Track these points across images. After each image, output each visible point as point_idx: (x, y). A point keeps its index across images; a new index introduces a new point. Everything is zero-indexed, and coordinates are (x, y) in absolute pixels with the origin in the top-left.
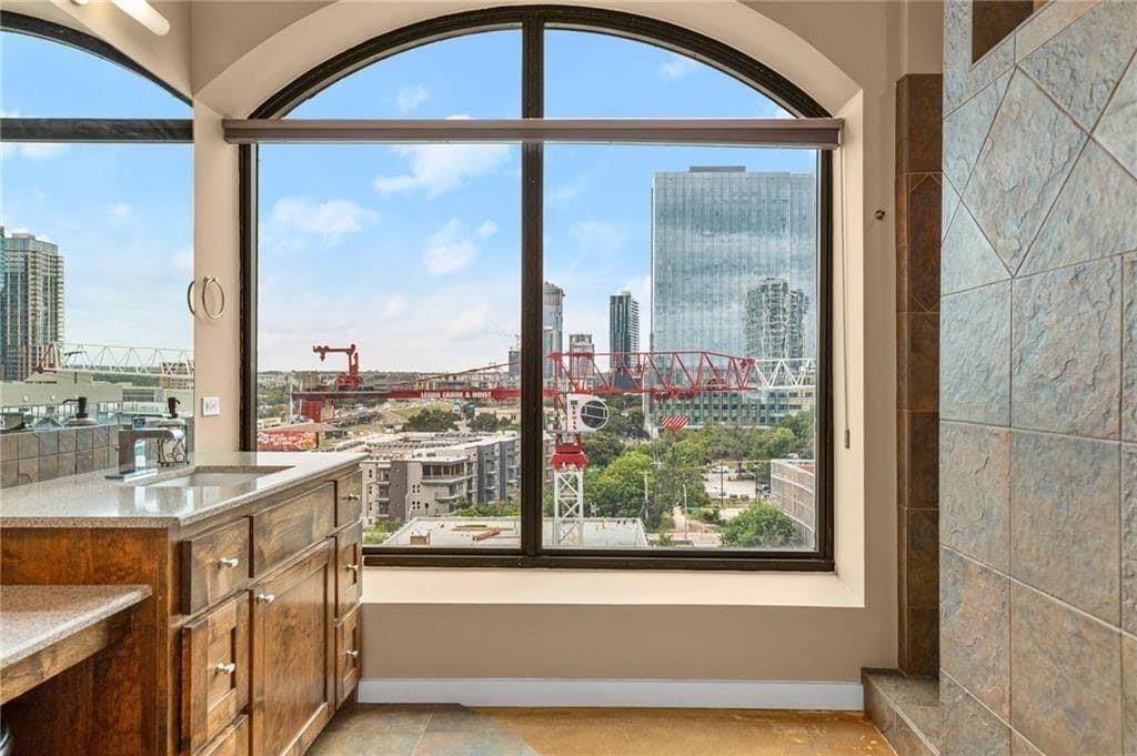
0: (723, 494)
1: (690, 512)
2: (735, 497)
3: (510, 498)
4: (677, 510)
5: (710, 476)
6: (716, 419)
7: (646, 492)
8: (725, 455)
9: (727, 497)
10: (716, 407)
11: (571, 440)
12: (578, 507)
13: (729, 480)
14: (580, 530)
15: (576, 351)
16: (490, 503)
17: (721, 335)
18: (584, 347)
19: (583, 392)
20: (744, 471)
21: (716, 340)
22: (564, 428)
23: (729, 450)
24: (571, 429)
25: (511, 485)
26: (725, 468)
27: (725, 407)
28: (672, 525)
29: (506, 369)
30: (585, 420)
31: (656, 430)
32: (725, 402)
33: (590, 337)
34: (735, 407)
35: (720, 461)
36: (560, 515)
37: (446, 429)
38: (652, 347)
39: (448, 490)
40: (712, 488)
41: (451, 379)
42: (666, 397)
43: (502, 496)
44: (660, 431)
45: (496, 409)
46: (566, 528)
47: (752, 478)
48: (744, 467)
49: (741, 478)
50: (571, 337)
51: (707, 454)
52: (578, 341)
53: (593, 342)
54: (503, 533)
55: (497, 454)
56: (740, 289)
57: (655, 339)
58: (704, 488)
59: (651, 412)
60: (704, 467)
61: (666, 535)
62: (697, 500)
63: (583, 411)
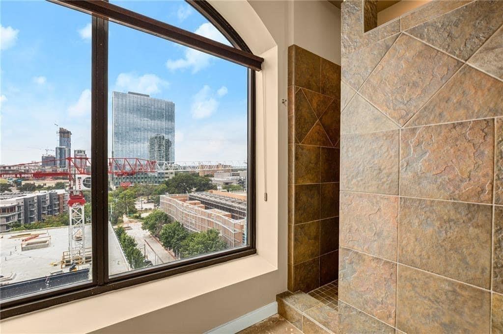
0: (142, 208)
1: (129, 216)
2: (147, 209)
3: (44, 220)
4: (124, 216)
5: (137, 202)
6: (139, 182)
7: (111, 210)
8: (143, 195)
9: (144, 209)
10: (139, 178)
11: (78, 193)
12: (82, 220)
13: (144, 203)
14: (83, 230)
15: (78, 157)
16: (32, 223)
17: (140, 153)
18: (81, 155)
19: (84, 173)
20: (150, 200)
21: (139, 154)
22: (74, 189)
23: (144, 193)
24: (78, 189)
25: (44, 214)
26: (143, 199)
27: (142, 178)
28: (122, 222)
29: (41, 164)
30: (85, 185)
31: (115, 187)
32: (142, 176)
33: (84, 152)
34: (146, 178)
35: (141, 197)
36: (73, 224)
37: (3, 191)
38: (113, 156)
39: (5, 220)
40: (138, 206)
41: (7, 168)
42: (122, 175)
43: (39, 219)
44: (116, 187)
45: (35, 181)
46: (76, 230)
47: (153, 202)
48: (149, 198)
49: (148, 202)
50: (75, 151)
51: (136, 195)
52: (78, 153)
53: (86, 153)
54: (40, 236)
55: (36, 201)
56: (148, 137)
57: (114, 153)
58: (135, 207)
59: (112, 180)
60: (135, 200)
61: (120, 226)
62: (132, 211)
63: (84, 181)
